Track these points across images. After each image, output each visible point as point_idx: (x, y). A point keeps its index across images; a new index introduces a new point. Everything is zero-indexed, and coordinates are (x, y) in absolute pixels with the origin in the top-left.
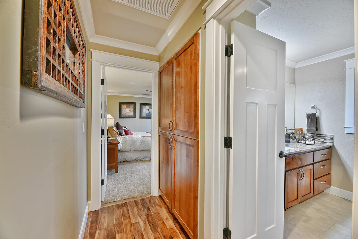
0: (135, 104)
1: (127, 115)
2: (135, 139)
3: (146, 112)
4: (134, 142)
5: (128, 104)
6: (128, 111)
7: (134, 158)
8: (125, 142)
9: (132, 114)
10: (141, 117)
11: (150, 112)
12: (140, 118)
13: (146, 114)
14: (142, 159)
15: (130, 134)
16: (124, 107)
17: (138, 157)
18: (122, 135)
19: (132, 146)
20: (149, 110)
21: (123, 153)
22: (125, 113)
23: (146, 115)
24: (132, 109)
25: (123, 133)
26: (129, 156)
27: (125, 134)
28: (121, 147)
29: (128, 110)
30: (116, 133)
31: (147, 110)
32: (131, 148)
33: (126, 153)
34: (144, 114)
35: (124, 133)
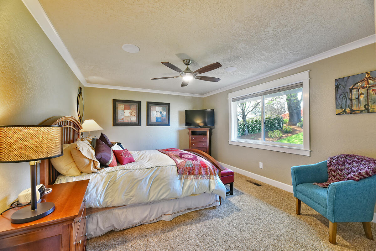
0: (139, 103)
1: (126, 120)
2: (138, 173)
3: (157, 116)
4: (134, 182)
5: (128, 103)
6: (127, 115)
7: (137, 221)
8: (111, 184)
9: (134, 119)
10: (149, 124)
11: (162, 116)
12: (147, 126)
13: (157, 119)
14: (153, 220)
15: (125, 161)
16: (121, 107)
17: (146, 217)
18: (108, 164)
19: (131, 194)
20: (161, 112)
21: (107, 213)
22: (123, 117)
23: (157, 121)
24: (135, 112)
25: (111, 161)
26: (122, 218)
27: (115, 161)
28: (101, 200)
29: (127, 113)
30: (90, 164)
31: (158, 113)
32: (128, 200)
33: (116, 211)
34: (153, 120)
35: (112, 159)
